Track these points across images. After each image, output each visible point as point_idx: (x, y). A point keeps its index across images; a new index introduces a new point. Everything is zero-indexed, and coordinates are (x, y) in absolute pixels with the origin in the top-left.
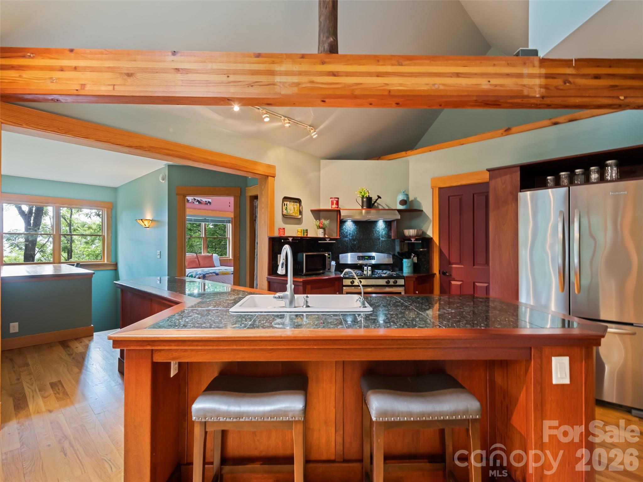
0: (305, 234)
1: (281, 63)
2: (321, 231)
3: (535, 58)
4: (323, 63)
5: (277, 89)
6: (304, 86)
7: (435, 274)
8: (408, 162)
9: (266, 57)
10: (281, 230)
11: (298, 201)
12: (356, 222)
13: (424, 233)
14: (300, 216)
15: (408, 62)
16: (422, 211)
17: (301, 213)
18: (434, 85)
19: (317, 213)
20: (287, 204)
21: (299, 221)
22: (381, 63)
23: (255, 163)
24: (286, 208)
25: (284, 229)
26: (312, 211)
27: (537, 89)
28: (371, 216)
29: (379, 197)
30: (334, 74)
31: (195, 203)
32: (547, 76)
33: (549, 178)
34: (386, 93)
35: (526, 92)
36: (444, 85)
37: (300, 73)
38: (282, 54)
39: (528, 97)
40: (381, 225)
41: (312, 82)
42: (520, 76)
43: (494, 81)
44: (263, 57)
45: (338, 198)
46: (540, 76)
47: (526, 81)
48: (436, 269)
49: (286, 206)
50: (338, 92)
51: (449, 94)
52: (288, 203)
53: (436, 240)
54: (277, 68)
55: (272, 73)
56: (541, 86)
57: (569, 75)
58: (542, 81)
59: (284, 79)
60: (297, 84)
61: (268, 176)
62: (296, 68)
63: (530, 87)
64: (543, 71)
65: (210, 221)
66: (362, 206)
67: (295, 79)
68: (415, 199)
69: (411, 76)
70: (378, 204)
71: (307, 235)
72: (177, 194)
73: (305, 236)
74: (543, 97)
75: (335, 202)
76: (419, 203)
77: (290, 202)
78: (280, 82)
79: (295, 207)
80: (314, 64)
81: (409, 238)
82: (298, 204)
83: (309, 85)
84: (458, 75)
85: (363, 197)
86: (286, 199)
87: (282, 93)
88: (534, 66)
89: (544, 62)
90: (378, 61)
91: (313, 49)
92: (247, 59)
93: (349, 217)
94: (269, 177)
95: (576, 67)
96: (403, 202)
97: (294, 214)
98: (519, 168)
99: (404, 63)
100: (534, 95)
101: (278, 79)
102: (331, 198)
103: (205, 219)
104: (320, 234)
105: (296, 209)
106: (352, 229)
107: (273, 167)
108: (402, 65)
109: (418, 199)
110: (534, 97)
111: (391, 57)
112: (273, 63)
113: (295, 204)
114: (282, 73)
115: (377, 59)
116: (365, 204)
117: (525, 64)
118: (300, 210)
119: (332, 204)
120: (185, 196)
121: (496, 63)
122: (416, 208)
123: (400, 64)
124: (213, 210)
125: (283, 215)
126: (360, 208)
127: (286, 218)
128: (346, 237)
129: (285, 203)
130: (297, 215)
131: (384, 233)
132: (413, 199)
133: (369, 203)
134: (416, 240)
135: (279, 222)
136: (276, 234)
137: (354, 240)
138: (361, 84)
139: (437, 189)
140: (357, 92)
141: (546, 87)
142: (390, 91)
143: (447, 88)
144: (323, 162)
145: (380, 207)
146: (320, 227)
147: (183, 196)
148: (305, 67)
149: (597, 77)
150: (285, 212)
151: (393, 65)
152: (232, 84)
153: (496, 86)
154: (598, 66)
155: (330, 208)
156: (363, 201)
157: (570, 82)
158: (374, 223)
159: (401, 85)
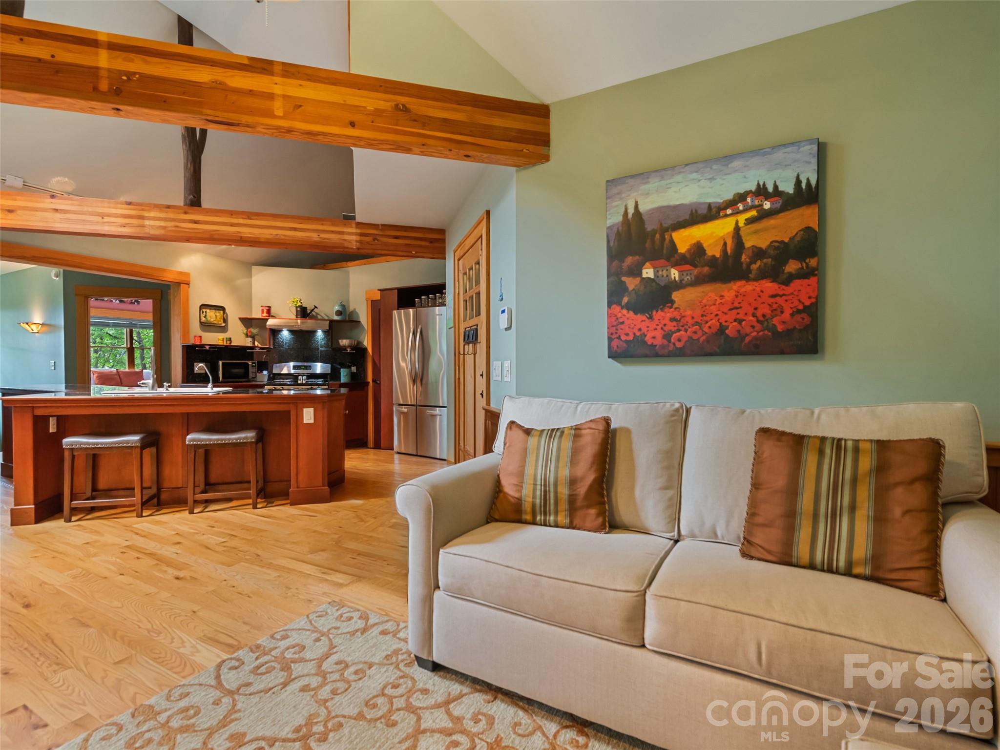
0: (228, 342)
1: (149, 211)
2: (250, 339)
3: (353, 221)
4: (186, 213)
5: (147, 230)
6: (170, 229)
7: (369, 382)
8: (348, 272)
9: (136, 205)
10: (196, 338)
11: (223, 309)
12: (292, 332)
13: (359, 343)
14: (224, 325)
15: (256, 217)
16: (360, 322)
17: (225, 321)
18: (277, 235)
19: (247, 322)
20: (206, 312)
21: (224, 329)
22: (233, 217)
23: (164, 270)
24: (205, 315)
25: (201, 337)
26: (241, 319)
27: (354, 243)
28: (308, 324)
29: (316, 307)
30: (196, 222)
31: (114, 301)
32: (361, 235)
33: (416, 300)
34: (239, 239)
35: (346, 244)
36: (284, 235)
37: (166, 220)
38: (150, 204)
39: (347, 248)
40: (320, 334)
41: (177, 227)
42: (342, 233)
43: (323, 236)
44: (134, 205)
45: (270, 307)
46: (356, 234)
47: (346, 237)
48: (370, 379)
49: (204, 314)
50: (199, 235)
51: (288, 242)
52: (208, 311)
53: (370, 350)
54: (146, 214)
55: (142, 218)
56: (357, 241)
57: (377, 234)
58: (358, 238)
59: (152, 223)
60: (164, 228)
61: (180, 283)
62: (163, 215)
63: (349, 241)
64: (358, 231)
65: (138, 326)
66: (297, 316)
67: (162, 224)
68: (355, 309)
69: (259, 228)
70: (317, 314)
71: (230, 343)
72: (76, 295)
73: (228, 344)
74: (358, 249)
75: (265, 311)
76: (357, 314)
77: (210, 309)
78: (149, 225)
79: (218, 314)
80: (179, 213)
81: (344, 348)
82: (222, 312)
83: (174, 229)
84: (295, 229)
85: (297, 307)
86: (203, 306)
87: (151, 233)
88: (352, 227)
89: (359, 225)
90: (232, 215)
91: (180, 201)
92: (119, 206)
93: (285, 326)
94: (182, 285)
95: (381, 230)
96: (339, 313)
97: (216, 322)
98: (396, 291)
99: (253, 218)
100: (351, 247)
101: (147, 222)
102: (262, 306)
103: (131, 323)
104: (248, 342)
105: (218, 317)
106: (288, 339)
107: (187, 275)
108: (251, 219)
109: (357, 310)
110: (352, 248)
111: (243, 213)
112: (143, 210)
113: (217, 311)
114: (149, 218)
115: (231, 213)
116: (299, 313)
117: (345, 225)
118: (224, 318)
119: (263, 312)
120: (87, 297)
121: (324, 223)
122: (355, 319)
123: (249, 218)
124: (142, 312)
125: (201, 322)
126: (295, 317)
127: (206, 326)
128: (282, 346)
129: (204, 310)
130: (220, 323)
131: (323, 343)
132: (353, 310)
133: (303, 312)
134: (352, 349)
135: (195, 329)
136: (191, 342)
137: (291, 350)
138: (218, 230)
139: (370, 302)
140: (216, 237)
141: (360, 242)
142: (241, 237)
143: (287, 238)
144: (254, 268)
145: (319, 317)
146: (247, 336)
147: (85, 297)
148: (171, 215)
149: (396, 237)
150: (203, 319)
151: (243, 219)
152: (106, 224)
153: (324, 239)
154: (398, 230)
155: (260, 317)
156: (297, 311)
157: (377, 240)
158: (313, 332)
159: (250, 233)
